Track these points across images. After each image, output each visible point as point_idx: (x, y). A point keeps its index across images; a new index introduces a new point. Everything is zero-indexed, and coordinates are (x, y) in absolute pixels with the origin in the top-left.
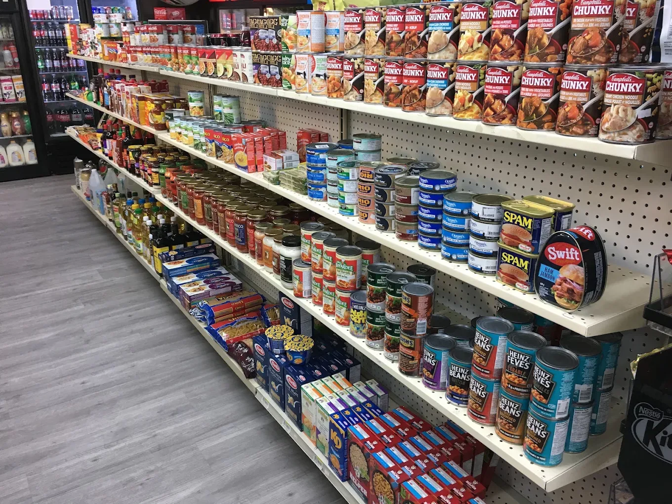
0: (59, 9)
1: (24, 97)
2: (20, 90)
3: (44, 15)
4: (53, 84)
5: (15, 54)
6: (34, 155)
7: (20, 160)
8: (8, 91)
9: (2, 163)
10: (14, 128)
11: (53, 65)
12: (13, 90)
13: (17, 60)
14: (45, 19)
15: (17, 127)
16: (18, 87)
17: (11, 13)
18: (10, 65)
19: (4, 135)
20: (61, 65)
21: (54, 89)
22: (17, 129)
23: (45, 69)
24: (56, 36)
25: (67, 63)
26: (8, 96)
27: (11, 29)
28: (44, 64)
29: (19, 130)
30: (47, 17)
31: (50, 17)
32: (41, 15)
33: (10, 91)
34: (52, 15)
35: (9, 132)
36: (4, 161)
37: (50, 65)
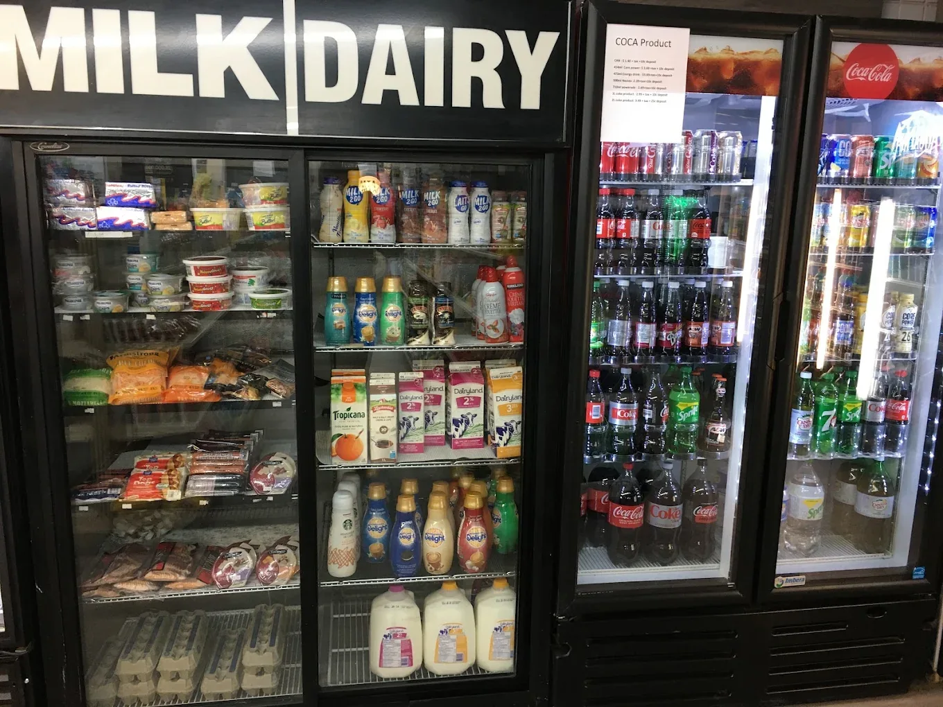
0: (696, 141)
1: (516, 444)
2: (508, 419)
3: (641, 162)
4: (619, 406)
5: (516, 297)
6: (507, 641)
7: (460, 658)
8: (464, 411)
9: (404, 663)
10: (465, 546)
11: (633, 339)
12: (480, 411)
13: (517, 316)
14: (641, 176)
15: (474, 544)
16: (503, 410)
17: (536, 153)
18: (492, 334)
19: (429, 567)
20: (658, 341)
21: (617, 422)
22: (473, 551)
23: (607, 350)
24: (664, 239)
25: (679, 334)
26: (462, 427)
27: (522, 209)
28: (603, 333)
29: (478, 557)
30: (652, 170)
31: (659, 171)
32: (630, 160)
33: (473, 411)
34: (668, 163)
35: (445, 564)
36: (411, 656)
37: (621, 338)
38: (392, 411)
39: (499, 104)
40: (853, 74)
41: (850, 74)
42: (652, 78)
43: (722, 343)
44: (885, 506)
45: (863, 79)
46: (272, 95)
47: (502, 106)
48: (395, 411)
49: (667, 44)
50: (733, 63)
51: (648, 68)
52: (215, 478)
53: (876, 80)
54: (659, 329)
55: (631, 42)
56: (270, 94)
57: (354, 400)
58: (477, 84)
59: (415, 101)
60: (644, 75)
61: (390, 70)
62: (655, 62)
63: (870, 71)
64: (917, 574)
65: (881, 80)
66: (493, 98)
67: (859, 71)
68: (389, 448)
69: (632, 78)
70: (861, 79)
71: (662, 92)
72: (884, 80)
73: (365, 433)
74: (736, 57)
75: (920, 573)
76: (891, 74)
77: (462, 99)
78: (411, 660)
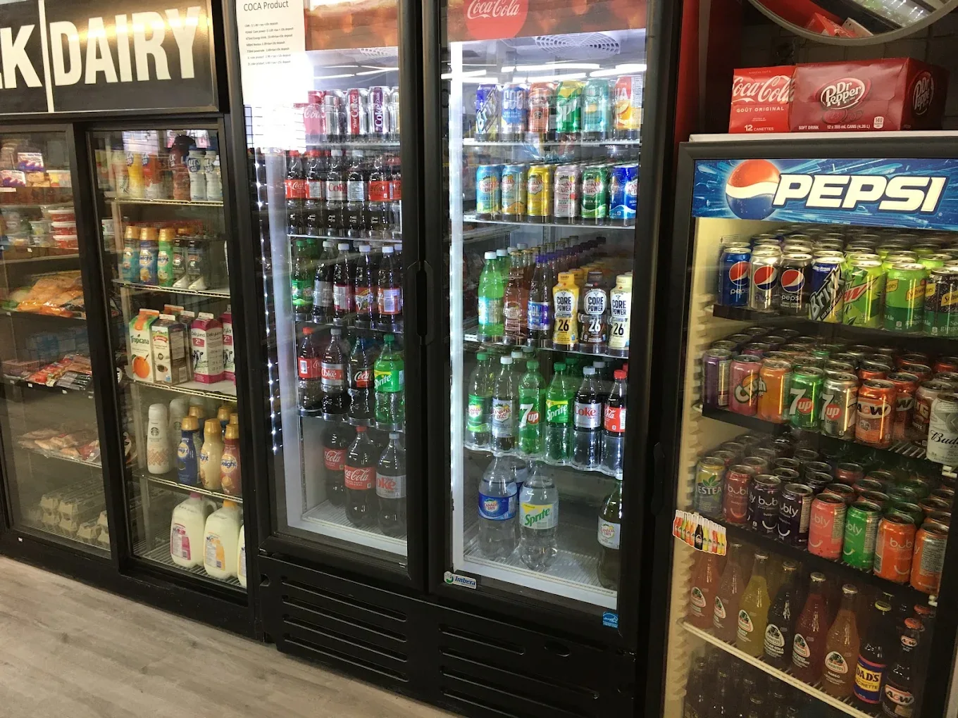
7: (219, 566)
9: (186, 557)
11: (331, 300)
20: (352, 304)
23: (310, 308)
29: (227, 481)
36: (189, 551)
37: (321, 298)
38: (165, 342)
39: (168, 77)
40: (474, 12)
41: (472, 12)
42: (275, 40)
43: (385, 311)
44: (612, 533)
45: (487, 16)
46: (39, 85)
47: (169, 78)
48: (168, 342)
49: (285, 4)
50: (351, 16)
51: (272, 30)
52: (76, 375)
53: (502, 15)
54: (353, 292)
55: (256, 7)
56: (38, 84)
57: (141, 329)
58: (151, 60)
59: (115, 80)
60: (269, 37)
61: (99, 56)
62: (277, 23)
63: (493, 5)
64: (608, 621)
65: (508, 14)
66: (163, 73)
67: (481, 7)
68: (165, 372)
69: (261, 41)
70: (485, 16)
71: (285, 52)
72: (511, 14)
73: (150, 357)
74: (353, 9)
75: (612, 620)
76: (518, 6)
77: (143, 75)
78: (189, 554)
